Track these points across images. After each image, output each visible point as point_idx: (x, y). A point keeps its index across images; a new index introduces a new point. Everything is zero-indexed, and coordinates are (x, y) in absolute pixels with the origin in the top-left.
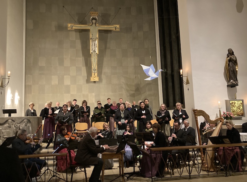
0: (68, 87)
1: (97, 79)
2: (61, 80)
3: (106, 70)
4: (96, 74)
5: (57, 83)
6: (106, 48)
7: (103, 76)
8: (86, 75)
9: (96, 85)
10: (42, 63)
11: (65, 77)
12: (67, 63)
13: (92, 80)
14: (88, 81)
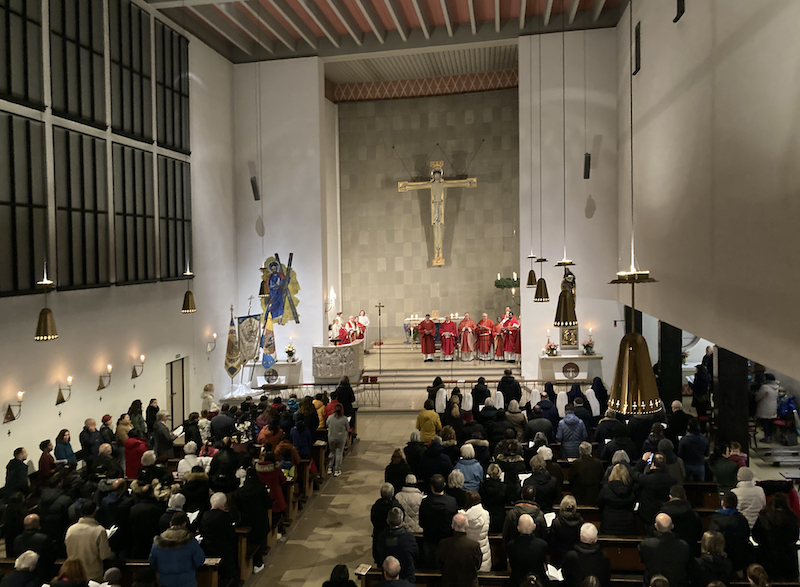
0: (400, 274)
1: (441, 262)
2: (391, 264)
3: (458, 245)
4: (441, 255)
5: (385, 268)
6: (458, 210)
7: (453, 256)
8: (427, 255)
9: (442, 269)
10: (364, 240)
11: (396, 258)
12: (399, 237)
13: (435, 263)
14: (429, 264)
